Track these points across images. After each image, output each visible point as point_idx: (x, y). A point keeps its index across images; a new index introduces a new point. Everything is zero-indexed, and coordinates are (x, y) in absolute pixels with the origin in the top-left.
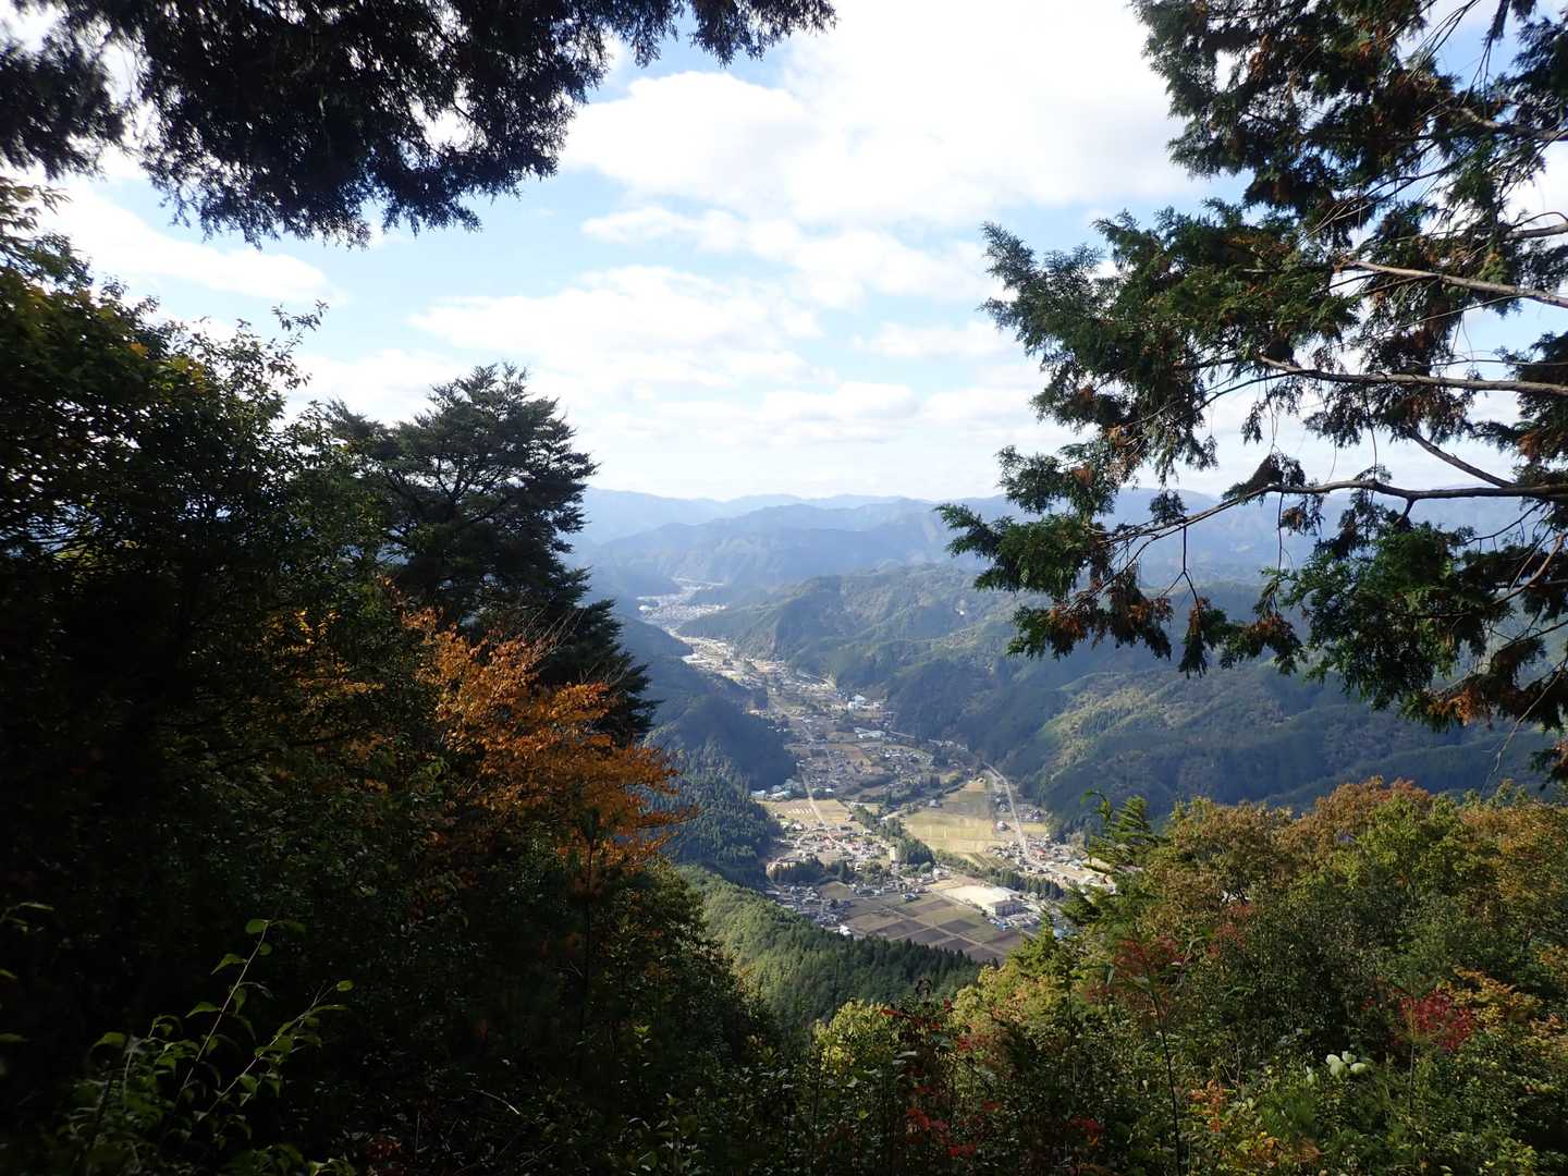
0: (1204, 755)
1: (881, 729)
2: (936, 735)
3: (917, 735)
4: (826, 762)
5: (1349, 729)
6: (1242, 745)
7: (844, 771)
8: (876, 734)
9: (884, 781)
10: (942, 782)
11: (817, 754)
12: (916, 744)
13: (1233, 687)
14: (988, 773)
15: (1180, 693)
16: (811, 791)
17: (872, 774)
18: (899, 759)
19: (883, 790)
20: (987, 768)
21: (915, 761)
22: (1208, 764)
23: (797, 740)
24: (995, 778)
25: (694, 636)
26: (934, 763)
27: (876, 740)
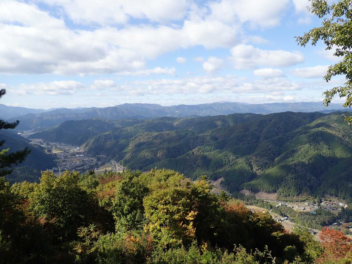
0: (163, 149)
1: (83, 154)
2: (98, 154)
3: (93, 155)
4: (66, 163)
5: (194, 140)
6: (172, 146)
7: (71, 164)
8: (82, 155)
9: (83, 165)
10: (98, 164)
11: (63, 161)
12: (93, 157)
13: (169, 135)
14: (111, 161)
15: (157, 138)
16: (60, 170)
17: (79, 164)
18: (87, 160)
19: (82, 168)
20: (111, 160)
21: (92, 160)
22: (164, 151)
23: (58, 159)
24: (113, 162)
25: (33, 139)
26: (97, 160)
27: (82, 157)
